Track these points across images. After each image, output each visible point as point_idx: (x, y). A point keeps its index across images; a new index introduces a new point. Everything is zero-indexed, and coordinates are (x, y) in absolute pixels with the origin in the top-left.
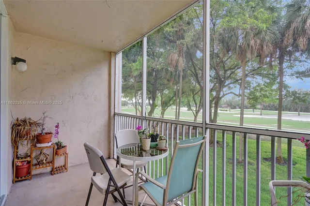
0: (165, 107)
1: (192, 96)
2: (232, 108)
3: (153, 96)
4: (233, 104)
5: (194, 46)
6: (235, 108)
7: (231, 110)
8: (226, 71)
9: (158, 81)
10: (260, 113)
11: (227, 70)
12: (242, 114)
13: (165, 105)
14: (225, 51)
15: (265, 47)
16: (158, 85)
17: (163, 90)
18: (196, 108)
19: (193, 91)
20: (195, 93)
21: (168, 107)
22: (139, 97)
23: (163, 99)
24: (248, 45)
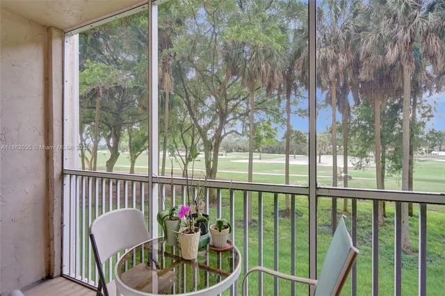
0: (136, 152)
1: (180, 134)
2: (228, 152)
3: (115, 133)
4: (230, 146)
5: (187, 59)
6: (231, 151)
7: (227, 154)
8: (227, 101)
9: (124, 109)
10: (259, 157)
11: (229, 100)
12: (251, 159)
13: (135, 148)
14: (230, 72)
15: (276, 75)
16: (124, 116)
17: (133, 124)
18: (187, 152)
19: (181, 126)
20: (184, 130)
21: (141, 151)
22: (87, 134)
23: (133, 139)
24: (259, 69)
